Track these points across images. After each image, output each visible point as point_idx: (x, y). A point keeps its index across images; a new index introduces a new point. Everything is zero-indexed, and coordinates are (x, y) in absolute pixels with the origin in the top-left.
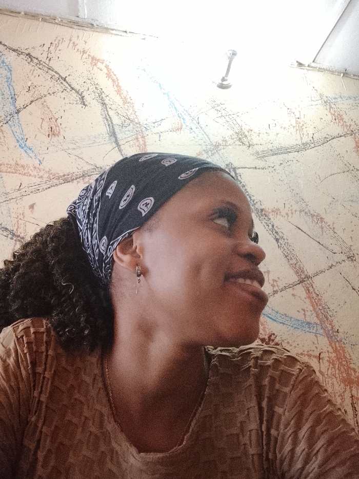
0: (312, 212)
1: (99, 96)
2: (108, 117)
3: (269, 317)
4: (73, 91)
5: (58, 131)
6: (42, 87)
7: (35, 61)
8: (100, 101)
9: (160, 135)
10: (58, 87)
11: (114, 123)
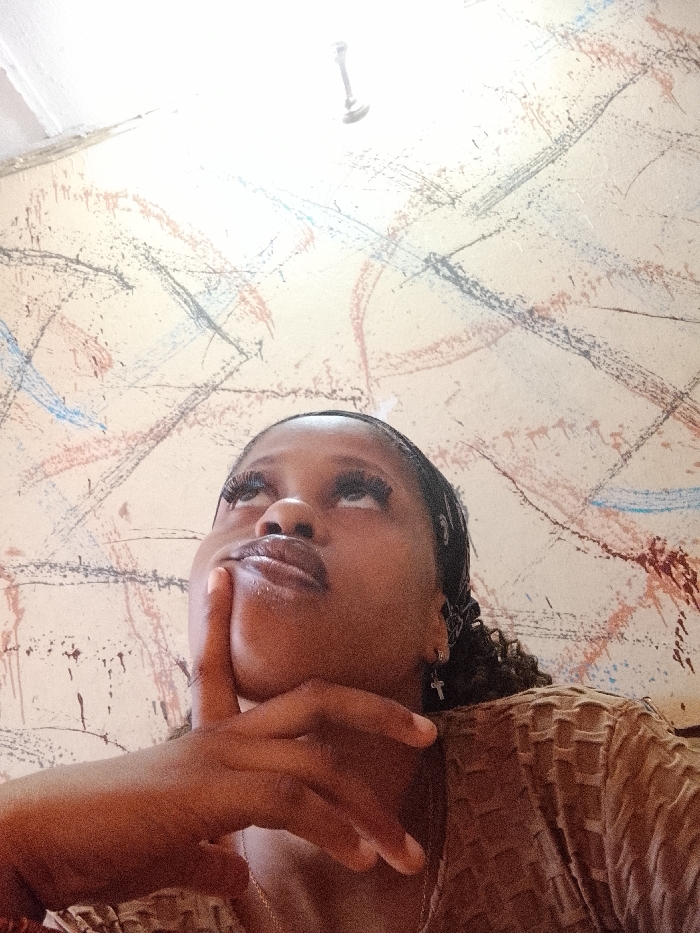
0: (633, 265)
1: (147, 258)
2: (178, 288)
3: (633, 510)
4: (100, 273)
5: (106, 357)
6: (47, 295)
7: (16, 255)
8: (152, 266)
9: (280, 272)
10: (73, 280)
11: (192, 293)
